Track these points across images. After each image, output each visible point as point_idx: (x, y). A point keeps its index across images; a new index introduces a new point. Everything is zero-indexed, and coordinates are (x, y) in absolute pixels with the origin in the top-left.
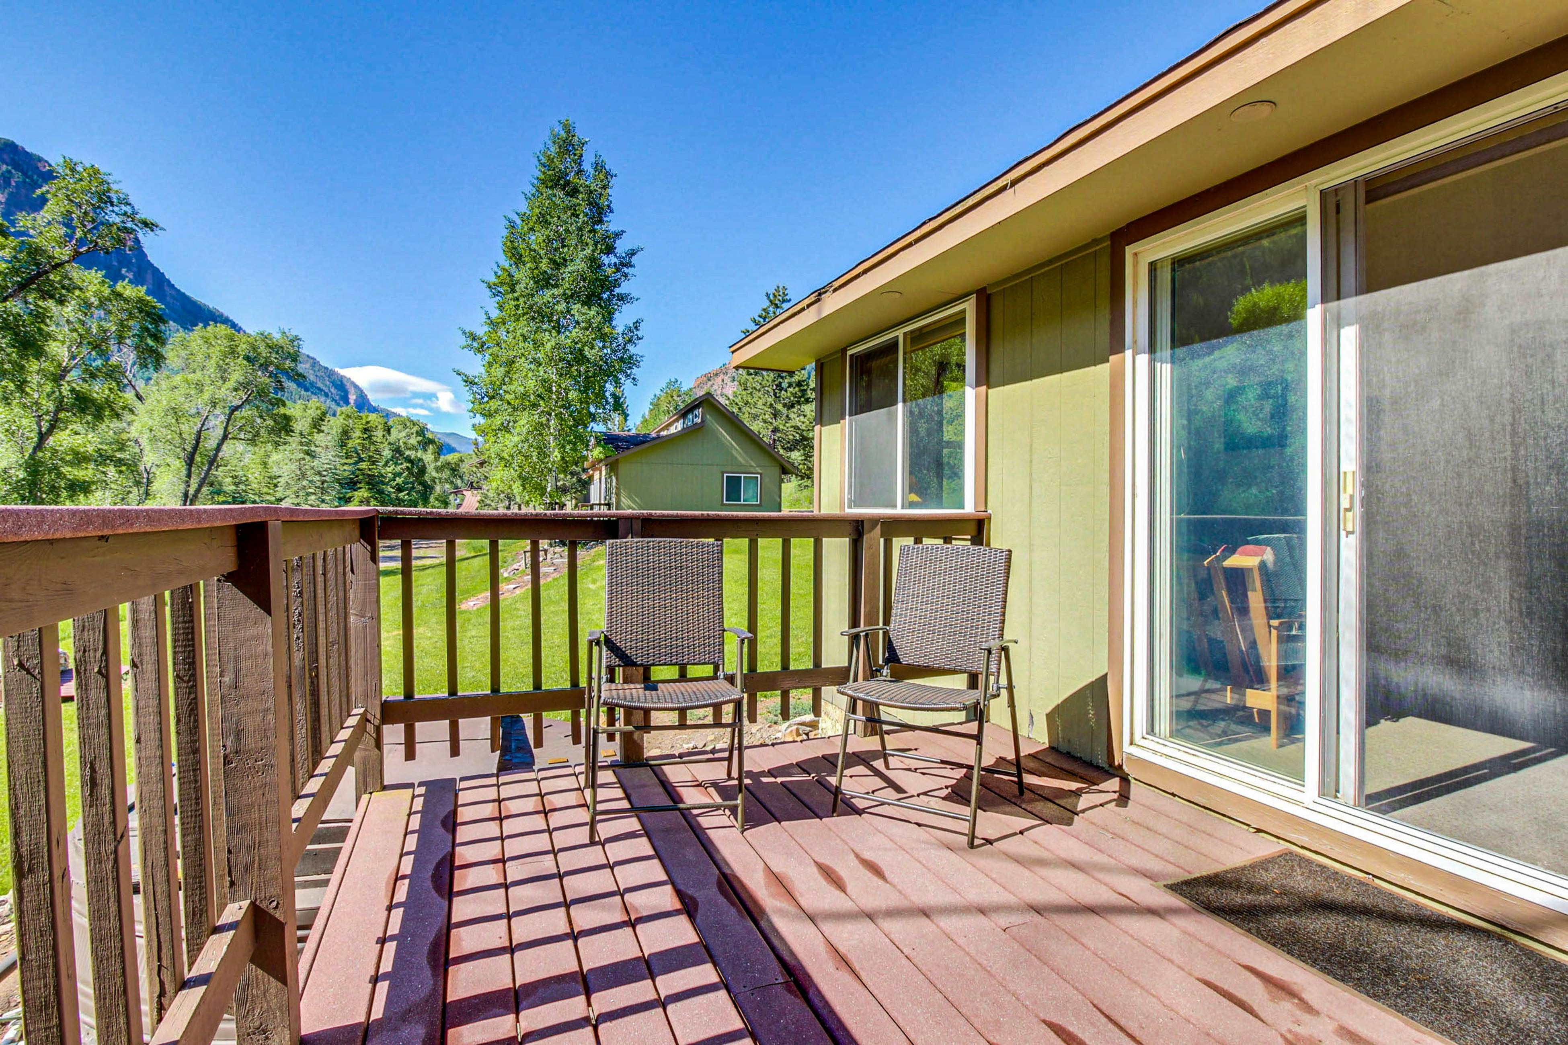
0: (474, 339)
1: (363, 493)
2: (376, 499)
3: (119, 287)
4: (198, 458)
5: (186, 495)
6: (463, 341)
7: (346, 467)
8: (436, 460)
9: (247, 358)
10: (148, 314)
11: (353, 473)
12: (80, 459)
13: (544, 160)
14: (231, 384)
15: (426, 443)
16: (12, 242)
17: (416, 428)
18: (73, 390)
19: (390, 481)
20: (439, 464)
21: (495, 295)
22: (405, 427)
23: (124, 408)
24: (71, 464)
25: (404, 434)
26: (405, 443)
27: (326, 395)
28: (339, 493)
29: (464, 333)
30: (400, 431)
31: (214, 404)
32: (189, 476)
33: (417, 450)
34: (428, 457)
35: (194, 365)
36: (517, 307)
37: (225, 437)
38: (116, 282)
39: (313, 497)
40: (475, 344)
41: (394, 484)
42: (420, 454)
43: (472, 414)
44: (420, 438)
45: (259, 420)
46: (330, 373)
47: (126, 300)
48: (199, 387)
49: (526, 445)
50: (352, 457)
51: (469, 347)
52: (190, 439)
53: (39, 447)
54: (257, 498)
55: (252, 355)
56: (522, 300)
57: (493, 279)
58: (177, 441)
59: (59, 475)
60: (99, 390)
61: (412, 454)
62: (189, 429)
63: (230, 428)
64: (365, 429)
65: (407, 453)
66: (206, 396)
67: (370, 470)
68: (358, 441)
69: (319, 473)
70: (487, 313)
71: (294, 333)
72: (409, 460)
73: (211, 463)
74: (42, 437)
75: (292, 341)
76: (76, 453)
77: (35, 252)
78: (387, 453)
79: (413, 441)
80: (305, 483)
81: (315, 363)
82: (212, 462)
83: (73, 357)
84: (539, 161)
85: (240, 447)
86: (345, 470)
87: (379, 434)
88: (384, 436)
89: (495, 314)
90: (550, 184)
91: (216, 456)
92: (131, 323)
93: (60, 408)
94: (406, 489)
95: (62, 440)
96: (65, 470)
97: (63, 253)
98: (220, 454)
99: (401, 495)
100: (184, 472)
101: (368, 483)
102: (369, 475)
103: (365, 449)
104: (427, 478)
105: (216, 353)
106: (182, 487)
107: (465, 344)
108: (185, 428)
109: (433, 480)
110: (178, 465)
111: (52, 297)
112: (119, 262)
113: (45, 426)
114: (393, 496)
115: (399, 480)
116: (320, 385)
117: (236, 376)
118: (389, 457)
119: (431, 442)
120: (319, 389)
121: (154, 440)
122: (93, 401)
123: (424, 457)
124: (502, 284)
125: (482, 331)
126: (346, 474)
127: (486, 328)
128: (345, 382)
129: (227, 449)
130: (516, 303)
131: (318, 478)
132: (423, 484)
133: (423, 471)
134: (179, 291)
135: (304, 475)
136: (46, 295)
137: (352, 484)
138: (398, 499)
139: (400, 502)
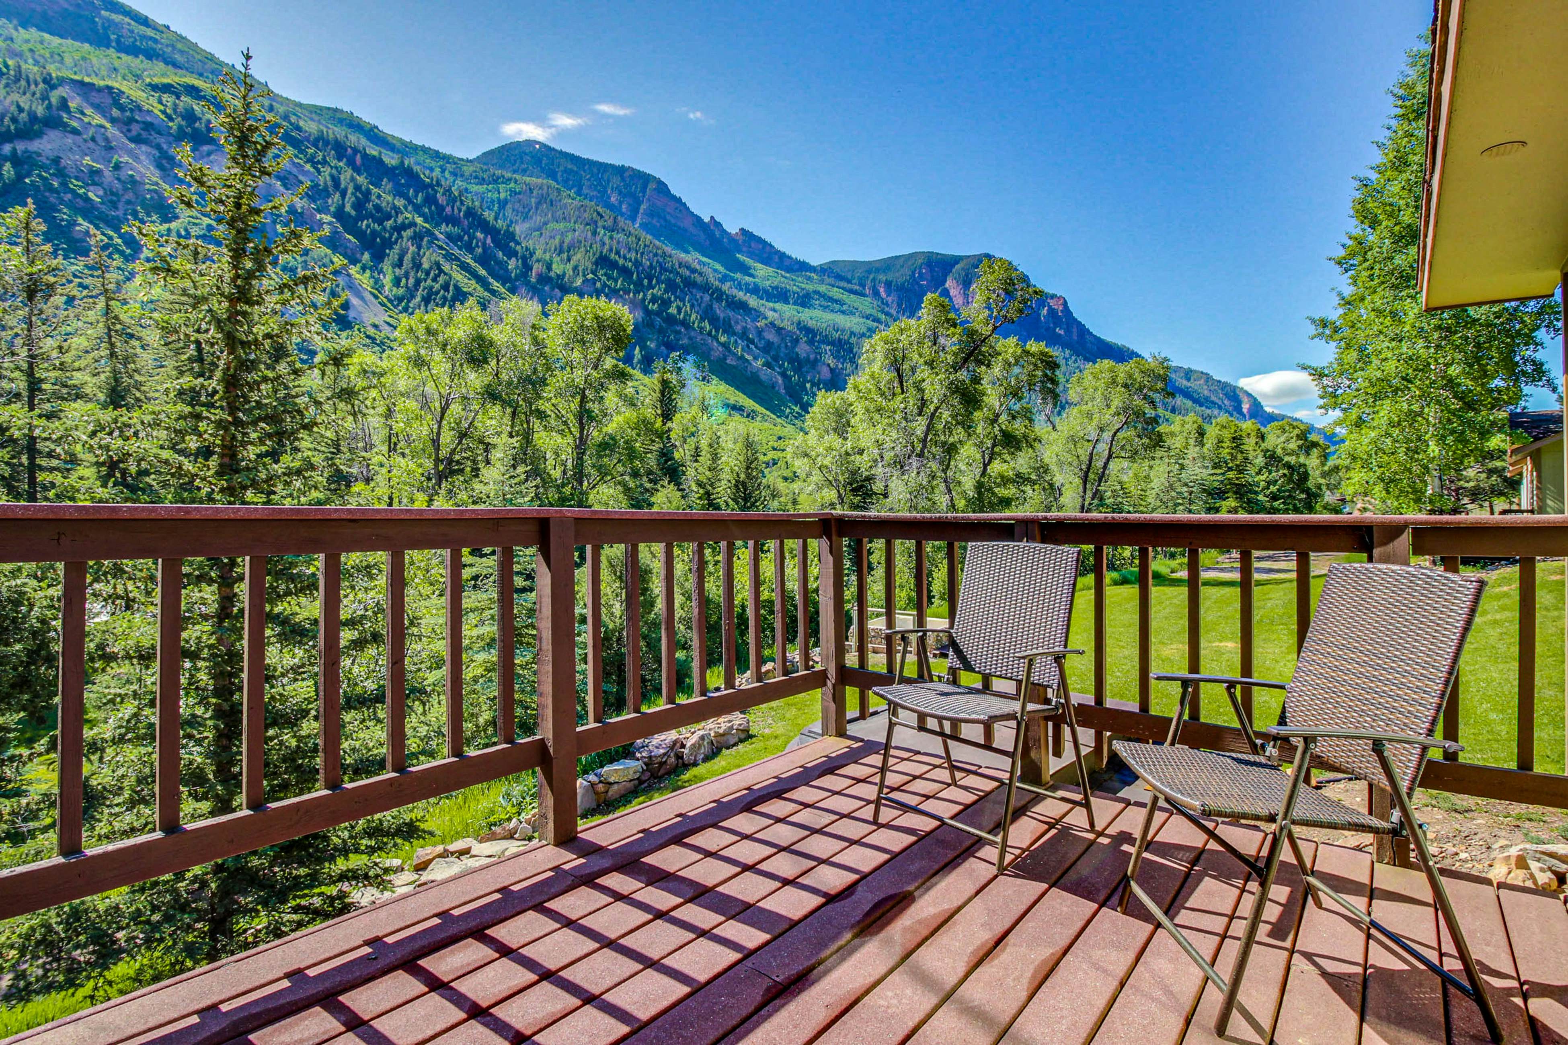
0: (1325, 326)
1: (1232, 503)
2: (1244, 508)
3: (1028, 347)
4: (1091, 476)
5: (1083, 507)
6: (1312, 330)
7: (1214, 478)
8: (1323, 464)
9: (1126, 386)
10: (1047, 363)
11: (1222, 482)
12: (1005, 481)
13: (1401, 92)
14: (1113, 409)
15: (1308, 447)
16: (959, 330)
17: (1296, 431)
18: (1001, 430)
19: (1263, 489)
20: (1326, 468)
21: (1346, 271)
22: (1284, 431)
23: (1035, 440)
24: (999, 486)
25: (1282, 439)
26: (1283, 449)
27: (1220, 408)
28: (1206, 503)
29: (1313, 321)
30: (1278, 437)
31: (1102, 430)
32: (1085, 492)
33: (1298, 456)
34: (1312, 462)
35: (1086, 398)
36: (1371, 277)
37: (1110, 456)
38: (1025, 343)
39: (1181, 507)
40: (1327, 332)
41: (1268, 492)
42: (1302, 459)
43: (1323, 411)
44: (1300, 442)
45: (1137, 439)
46: (1223, 386)
47: (1033, 355)
48: (1090, 416)
49: (1389, 441)
50: (1220, 467)
51: (1320, 335)
52: (1085, 458)
53: (983, 474)
54: (1131, 509)
55: (1129, 382)
56: (1377, 266)
57: (1342, 253)
58: (1075, 463)
59: (993, 493)
60: (1018, 427)
61: (1292, 460)
62: (1084, 453)
63: (1114, 450)
64: (1234, 438)
65: (1286, 459)
66: (1095, 422)
67: (1237, 479)
68: (1227, 450)
69: (1186, 485)
70: (1340, 294)
71: (1163, 356)
72: (1288, 466)
73: (1100, 480)
74: (985, 466)
75: (1162, 363)
76: (1002, 477)
77: (971, 333)
78: (1260, 461)
79: (1293, 445)
80: (1173, 494)
81: (1208, 378)
82: (1101, 477)
83: (1001, 405)
84: (1394, 95)
85: (1125, 464)
86: (1215, 481)
87: (1250, 443)
88: (1257, 443)
89: (1348, 291)
90: (1411, 116)
91: (1103, 473)
92: (1037, 373)
93: (994, 445)
94: (1283, 497)
95: (996, 467)
96: (996, 490)
97: (986, 330)
98: (1107, 472)
99: (1276, 504)
100: (1081, 489)
101: (1236, 493)
102: (1236, 485)
103: (1233, 458)
104: (1310, 484)
105: (1101, 384)
106: (1080, 500)
107: (1315, 332)
108: (1080, 452)
109: (1319, 487)
110: (1078, 481)
111: (983, 364)
112: (1054, 323)
113: (987, 457)
114: (1268, 505)
115: (1273, 488)
116: (1213, 398)
117: (1116, 403)
118: (1262, 464)
119: (1315, 445)
120: (1213, 403)
121: (1060, 464)
122: (1014, 437)
123: (1307, 463)
124: (1353, 255)
125: (1335, 314)
126: (1216, 484)
127: (1341, 311)
128: (1237, 392)
129: (1113, 466)
130: (1369, 272)
131: (1185, 489)
132: (1307, 491)
133: (1305, 477)
134: (1095, 337)
135: (1171, 487)
136: (980, 363)
137: (1221, 494)
138: (1272, 508)
139: (1276, 511)
